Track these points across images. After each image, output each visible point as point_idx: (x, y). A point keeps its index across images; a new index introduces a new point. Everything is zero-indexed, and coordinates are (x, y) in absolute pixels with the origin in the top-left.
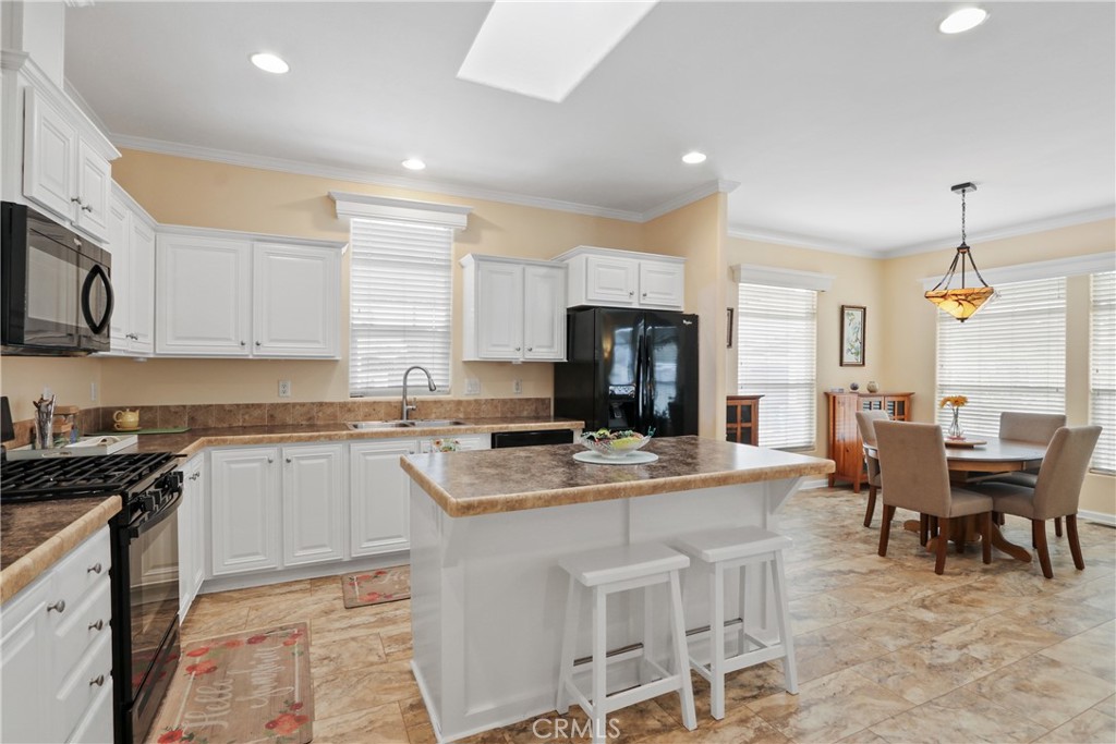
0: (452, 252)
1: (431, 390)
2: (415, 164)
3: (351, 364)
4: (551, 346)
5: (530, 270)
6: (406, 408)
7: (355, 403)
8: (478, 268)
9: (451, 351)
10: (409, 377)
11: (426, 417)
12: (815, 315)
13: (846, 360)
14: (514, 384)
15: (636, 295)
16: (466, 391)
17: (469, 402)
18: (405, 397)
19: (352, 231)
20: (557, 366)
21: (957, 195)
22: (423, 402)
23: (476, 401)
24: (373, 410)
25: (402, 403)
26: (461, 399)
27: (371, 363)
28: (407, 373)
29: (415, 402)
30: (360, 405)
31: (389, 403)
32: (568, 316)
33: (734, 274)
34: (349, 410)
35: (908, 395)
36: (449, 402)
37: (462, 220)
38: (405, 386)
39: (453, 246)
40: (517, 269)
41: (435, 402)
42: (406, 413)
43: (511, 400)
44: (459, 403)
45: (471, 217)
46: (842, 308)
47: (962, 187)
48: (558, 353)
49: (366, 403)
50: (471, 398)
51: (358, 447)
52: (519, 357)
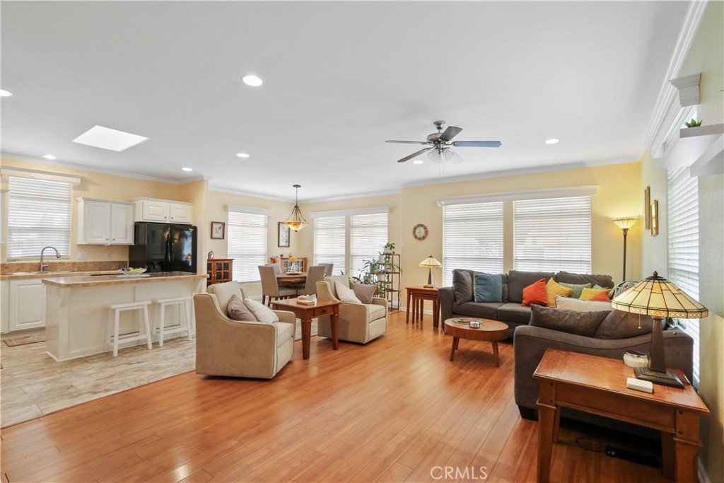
0: (72, 194)
1: (58, 257)
2: (50, 157)
3: (8, 245)
4: (126, 238)
5: (114, 205)
6: (42, 266)
7: (10, 264)
8: (85, 204)
9: (70, 240)
10: (44, 252)
11: (55, 270)
12: (267, 226)
13: (281, 244)
14: (107, 254)
15: (168, 217)
16: (78, 257)
17: (80, 263)
18: (42, 260)
19: (10, 182)
20: (130, 247)
21: (295, 188)
22: (53, 263)
23: (84, 263)
24: (21, 267)
25: (40, 264)
26: (75, 261)
27: (19, 245)
28: (42, 251)
29: (48, 263)
30: (13, 265)
31: (32, 264)
32: (135, 226)
33: (225, 208)
34: (7, 268)
35: (305, 259)
36: (68, 263)
37: (78, 181)
38: (42, 256)
39: (73, 192)
40: (108, 205)
41: (60, 263)
42: (42, 268)
43: (105, 262)
44: (75, 263)
45: (83, 179)
46: (279, 223)
47: (297, 186)
48: (130, 241)
49: (18, 264)
50: (82, 261)
51: (13, 282)
52: (109, 243)
